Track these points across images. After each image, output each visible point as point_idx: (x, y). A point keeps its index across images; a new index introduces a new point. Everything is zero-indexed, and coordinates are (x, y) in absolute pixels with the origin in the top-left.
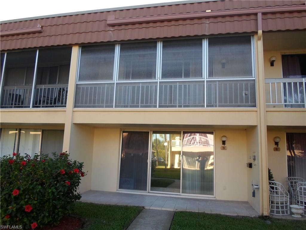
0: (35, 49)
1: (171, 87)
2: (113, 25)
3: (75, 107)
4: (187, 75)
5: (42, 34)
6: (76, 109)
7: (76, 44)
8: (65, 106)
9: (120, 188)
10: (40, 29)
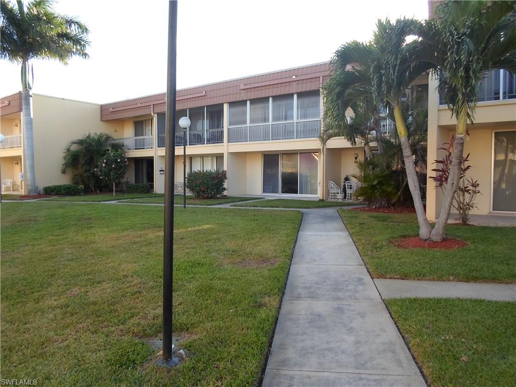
0: (204, 107)
1: (278, 127)
2: (244, 90)
3: (228, 142)
4: (286, 119)
5: (206, 97)
6: (229, 144)
7: (225, 103)
8: (223, 142)
9: (263, 192)
10: (204, 94)
